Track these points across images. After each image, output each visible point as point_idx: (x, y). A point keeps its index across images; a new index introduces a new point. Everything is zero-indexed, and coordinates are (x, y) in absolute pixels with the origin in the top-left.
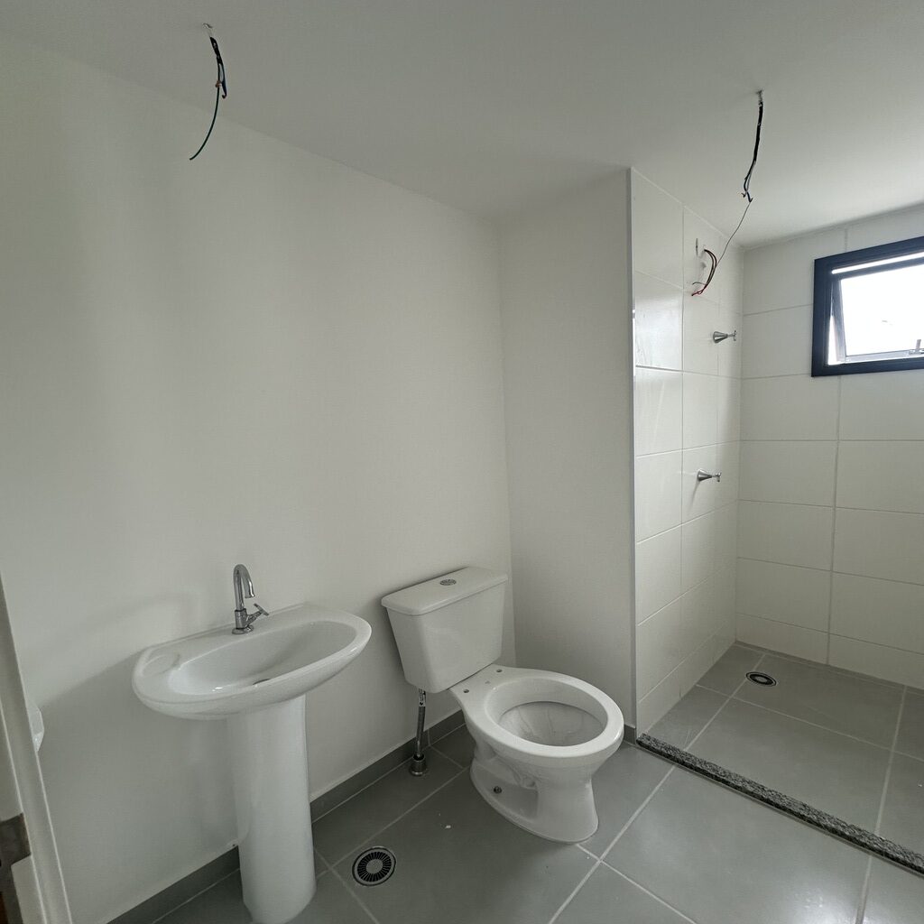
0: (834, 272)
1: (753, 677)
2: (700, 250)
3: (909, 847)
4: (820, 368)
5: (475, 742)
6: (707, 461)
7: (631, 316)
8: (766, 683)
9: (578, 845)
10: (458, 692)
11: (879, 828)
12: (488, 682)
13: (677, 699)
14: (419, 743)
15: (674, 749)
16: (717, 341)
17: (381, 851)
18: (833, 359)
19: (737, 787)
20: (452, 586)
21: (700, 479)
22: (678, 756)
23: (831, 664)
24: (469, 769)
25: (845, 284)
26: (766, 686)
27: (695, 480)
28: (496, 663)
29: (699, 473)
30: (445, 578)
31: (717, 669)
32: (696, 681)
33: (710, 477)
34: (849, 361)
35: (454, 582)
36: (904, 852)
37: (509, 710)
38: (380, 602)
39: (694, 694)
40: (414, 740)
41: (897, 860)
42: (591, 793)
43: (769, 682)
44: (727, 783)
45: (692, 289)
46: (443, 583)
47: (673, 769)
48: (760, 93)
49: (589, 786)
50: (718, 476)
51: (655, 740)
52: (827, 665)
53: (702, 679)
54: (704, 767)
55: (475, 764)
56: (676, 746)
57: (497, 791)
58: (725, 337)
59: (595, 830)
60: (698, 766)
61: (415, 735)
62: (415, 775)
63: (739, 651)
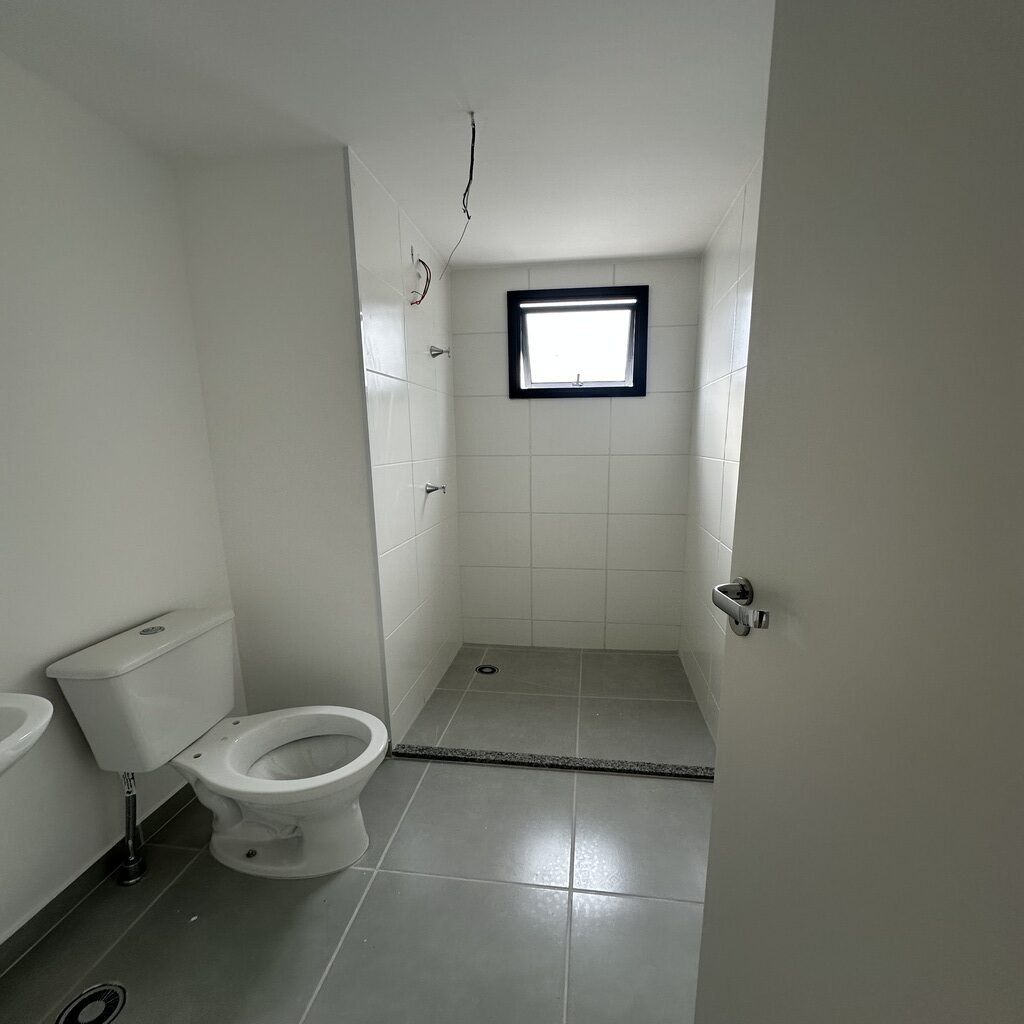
0: (522, 306)
1: (481, 670)
2: (415, 260)
3: (596, 758)
4: (516, 392)
5: (212, 812)
6: (433, 475)
7: (358, 319)
8: (492, 672)
9: (353, 867)
10: (185, 761)
11: (578, 752)
12: (225, 738)
13: (422, 706)
14: (130, 843)
15: (427, 748)
16: (434, 356)
17: (98, 990)
18: (524, 386)
19: (482, 761)
20: (160, 633)
21: (428, 492)
22: (432, 753)
23: (535, 645)
24: (208, 848)
25: (530, 318)
26: (492, 675)
27: (424, 492)
28: (231, 715)
29: (427, 485)
30: (148, 627)
31: (453, 669)
32: (436, 685)
33: (436, 489)
34: (534, 387)
35: (162, 629)
36: (594, 762)
37: (256, 762)
38: (45, 674)
39: (436, 695)
40: (123, 842)
41: (590, 769)
42: (360, 812)
43: (493, 670)
44: (473, 760)
45: (411, 297)
46: (144, 632)
47: (428, 766)
48: (472, 113)
49: (356, 806)
50: (443, 488)
51: (409, 747)
52: (532, 647)
53: (440, 683)
54: (455, 754)
55: (215, 839)
56: (429, 745)
57: (250, 855)
58: (441, 352)
59: (367, 844)
60: (450, 755)
61: (123, 835)
62: (128, 885)
63: (468, 651)
